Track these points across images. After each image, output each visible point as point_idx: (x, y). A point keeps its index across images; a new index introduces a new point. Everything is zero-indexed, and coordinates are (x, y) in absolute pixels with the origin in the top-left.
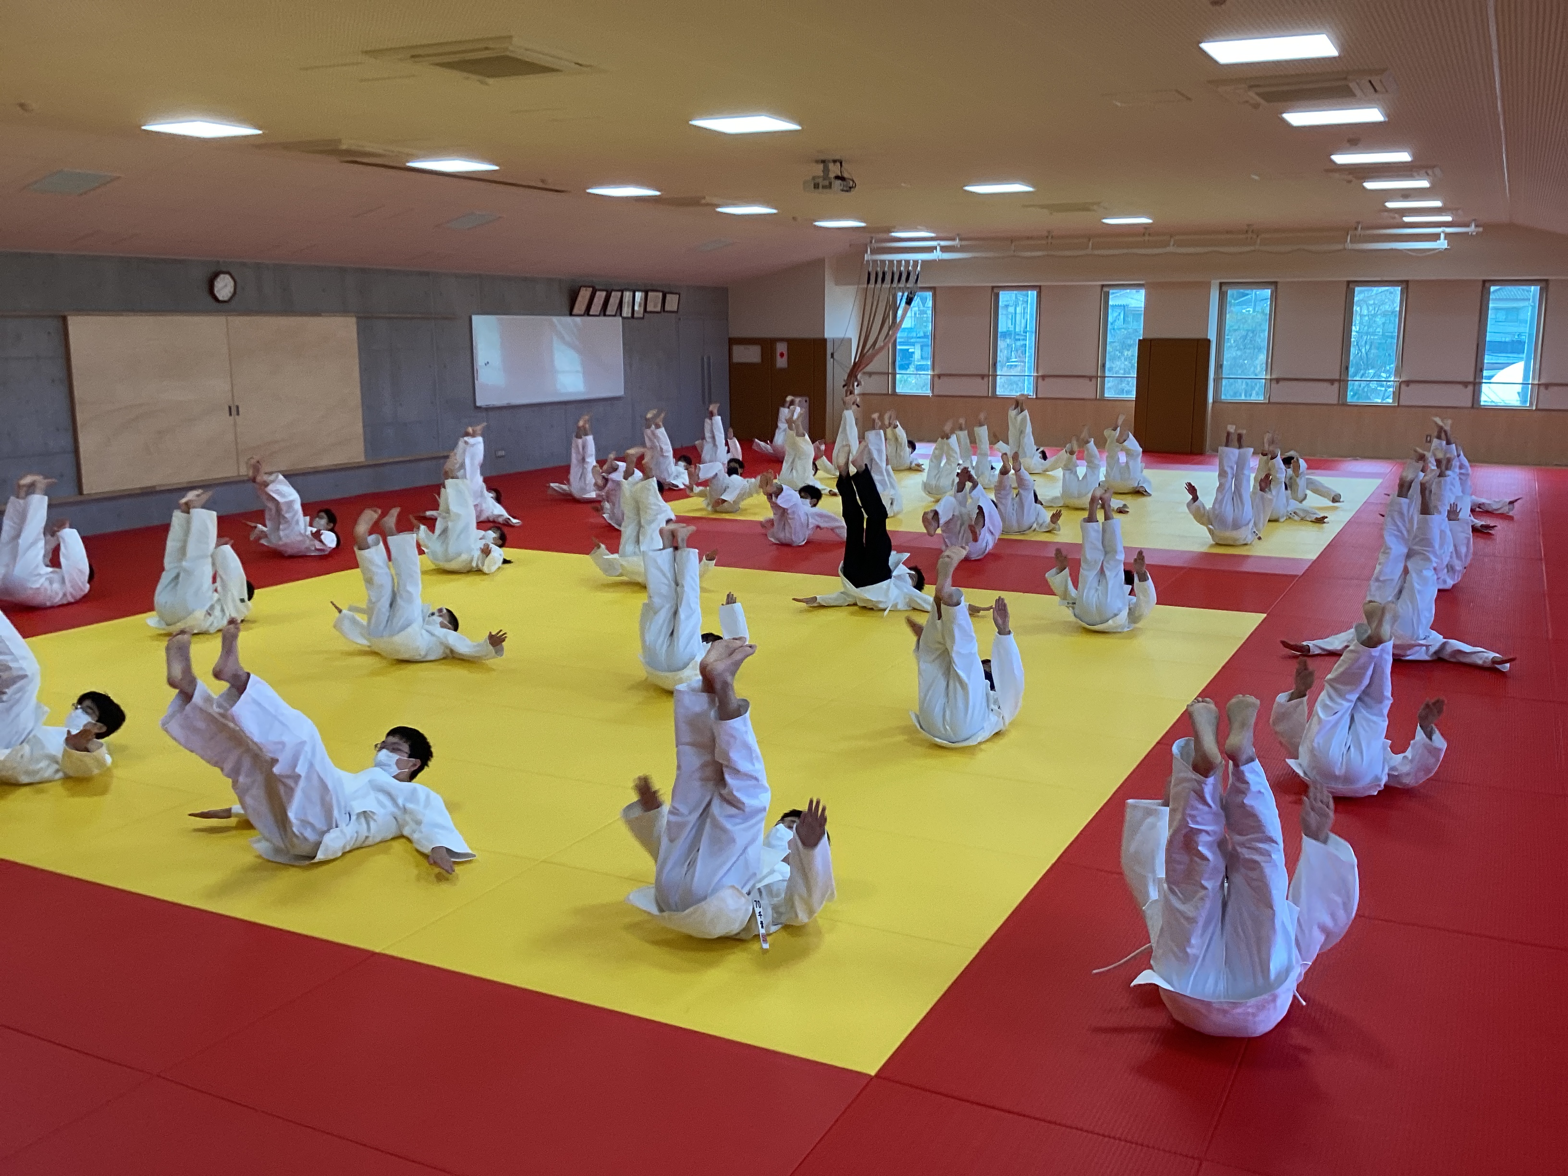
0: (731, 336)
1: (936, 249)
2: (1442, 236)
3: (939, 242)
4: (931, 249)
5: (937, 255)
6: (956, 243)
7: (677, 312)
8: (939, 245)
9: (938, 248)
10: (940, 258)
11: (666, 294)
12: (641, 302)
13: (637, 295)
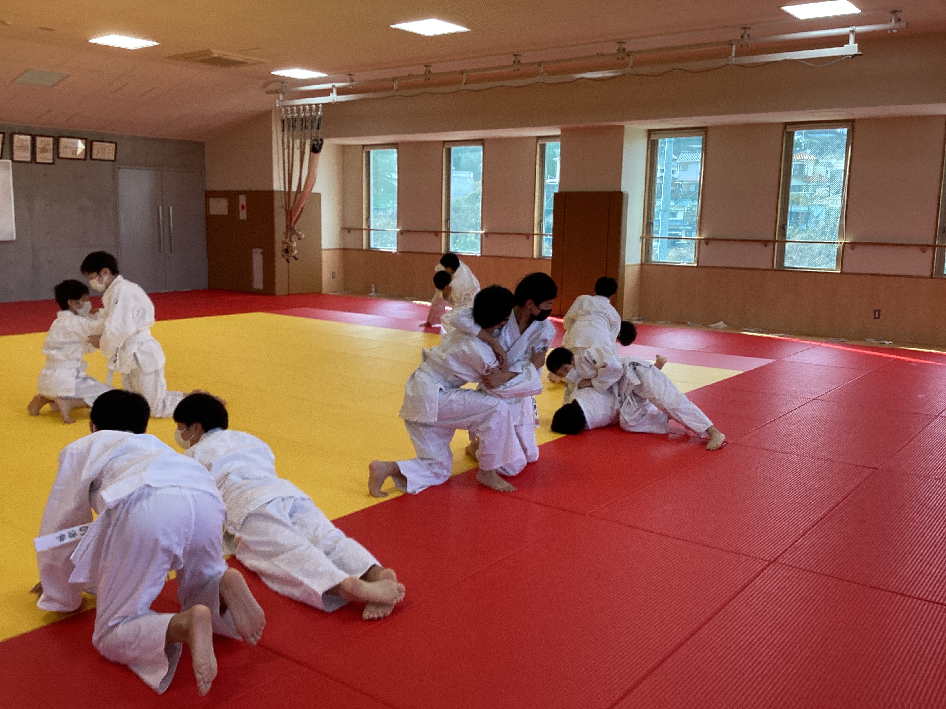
0: (209, 188)
1: (332, 92)
2: (852, 39)
3: (334, 84)
4: (326, 93)
5: (333, 98)
6: (348, 84)
7: (115, 161)
8: (334, 86)
9: (335, 91)
10: (336, 101)
11: (92, 142)
12: (47, 147)
13: (39, 139)
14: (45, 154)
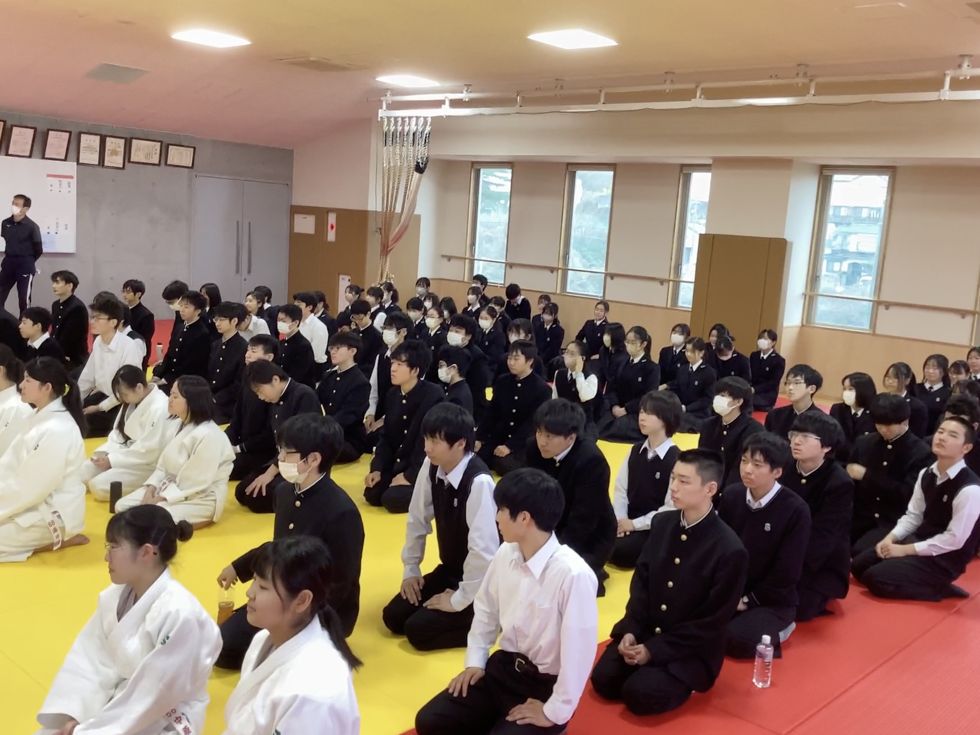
0: (293, 204)
1: (445, 104)
4: (438, 104)
5: (446, 111)
6: (464, 96)
7: (192, 167)
8: (447, 97)
9: (447, 103)
11: (168, 145)
12: (118, 149)
13: (109, 141)
14: (114, 157)
